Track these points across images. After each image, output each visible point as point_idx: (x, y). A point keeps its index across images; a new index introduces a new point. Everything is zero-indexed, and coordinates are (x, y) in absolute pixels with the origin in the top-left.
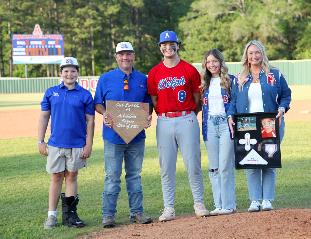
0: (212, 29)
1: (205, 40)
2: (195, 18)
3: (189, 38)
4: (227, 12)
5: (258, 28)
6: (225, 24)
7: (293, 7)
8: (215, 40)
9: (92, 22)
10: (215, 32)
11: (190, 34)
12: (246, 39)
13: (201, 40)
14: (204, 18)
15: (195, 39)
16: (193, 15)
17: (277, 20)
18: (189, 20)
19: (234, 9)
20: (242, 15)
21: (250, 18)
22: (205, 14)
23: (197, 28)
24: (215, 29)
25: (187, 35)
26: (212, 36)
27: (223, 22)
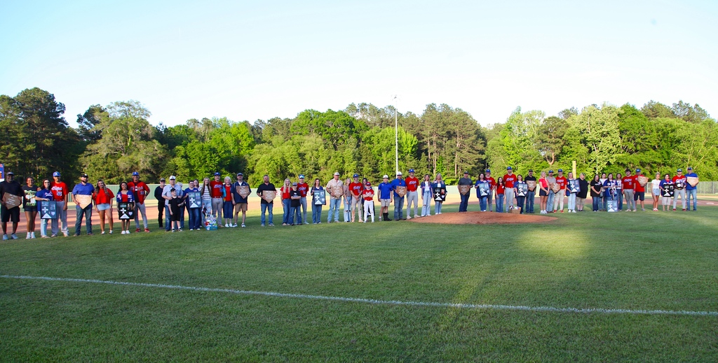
0: (104, 163)
1: (99, 170)
2: (90, 155)
3: (86, 168)
4: (113, 152)
5: (137, 163)
6: (113, 160)
7: (159, 152)
8: (107, 170)
9: (13, 155)
10: (106, 165)
11: (88, 165)
12: (128, 170)
13: (97, 169)
14: (98, 156)
15: (92, 169)
16: (88, 153)
17: (150, 159)
18: (86, 156)
19: (116, 151)
20: (123, 154)
21: (131, 157)
22: (97, 153)
23: (92, 161)
24: (107, 163)
25: (85, 166)
26: (105, 167)
27: (112, 158)
